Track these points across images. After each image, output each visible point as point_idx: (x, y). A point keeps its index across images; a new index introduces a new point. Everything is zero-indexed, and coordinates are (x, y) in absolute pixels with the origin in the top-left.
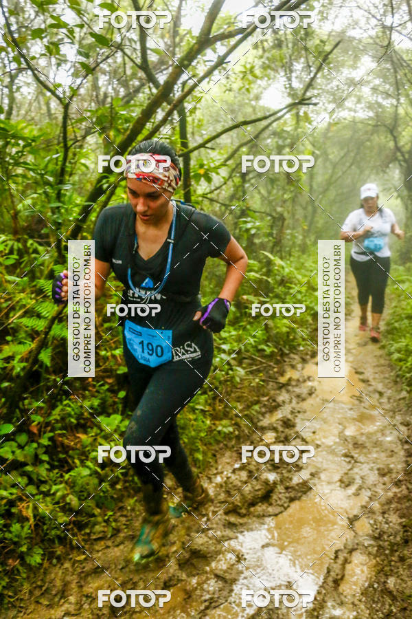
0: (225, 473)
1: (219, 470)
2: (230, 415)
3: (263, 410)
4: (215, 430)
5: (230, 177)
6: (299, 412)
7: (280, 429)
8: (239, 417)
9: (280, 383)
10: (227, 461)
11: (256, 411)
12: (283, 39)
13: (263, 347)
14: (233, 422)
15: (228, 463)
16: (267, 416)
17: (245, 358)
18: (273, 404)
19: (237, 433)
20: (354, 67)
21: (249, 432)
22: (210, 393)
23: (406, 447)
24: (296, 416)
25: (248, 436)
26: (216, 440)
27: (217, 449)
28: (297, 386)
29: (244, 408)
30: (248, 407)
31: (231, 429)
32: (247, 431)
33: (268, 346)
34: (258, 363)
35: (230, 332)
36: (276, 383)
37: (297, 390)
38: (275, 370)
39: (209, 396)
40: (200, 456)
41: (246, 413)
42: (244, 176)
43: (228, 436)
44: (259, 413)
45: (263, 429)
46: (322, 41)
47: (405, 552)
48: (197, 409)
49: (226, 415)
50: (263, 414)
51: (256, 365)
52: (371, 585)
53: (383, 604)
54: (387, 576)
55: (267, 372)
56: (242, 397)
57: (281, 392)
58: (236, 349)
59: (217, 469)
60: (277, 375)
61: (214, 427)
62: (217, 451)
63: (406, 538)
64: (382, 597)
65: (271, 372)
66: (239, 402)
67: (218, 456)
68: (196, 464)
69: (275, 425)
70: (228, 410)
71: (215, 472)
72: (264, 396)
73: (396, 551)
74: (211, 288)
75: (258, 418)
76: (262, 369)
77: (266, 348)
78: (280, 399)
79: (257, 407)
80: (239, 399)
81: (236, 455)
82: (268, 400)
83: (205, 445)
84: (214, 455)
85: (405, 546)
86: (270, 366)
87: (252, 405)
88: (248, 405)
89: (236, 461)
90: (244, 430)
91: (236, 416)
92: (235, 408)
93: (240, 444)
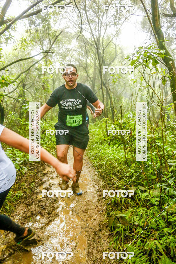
1: (18, 213)
2: (22, 188)
3: (37, 185)
4: (15, 195)
5: (18, 87)
6: (53, 185)
8: (26, 189)
9: (43, 173)
10: (21, 208)
11: (34, 186)
12: (38, 29)
14: (23, 191)
15: (22, 210)
17: (27, 164)
18: (41, 182)
19: (25, 196)
20: (69, 44)
21: (31, 195)
23: (98, 193)
24: (51, 186)
25: (30, 197)
26: (15, 200)
27: (16, 204)
28: (51, 174)
29: (27, 185)
31: (22, 194)
32: (29, 195)
34: (33, 165)
35: (20, 154)
36: (42, 173)
37: (51, 176)
38: (41, 168)
40: (8, 207)
41: (29, 187)
42: (24, 86)
43: (21, 197)
45: (37, 193)
46: (55, 31)
47: (100, 234)
49: (20, 189)
50: (37, 187)
51: (33, 167)
55: (38, 169)
56: (27, 180)
57: (44, 177)
58: (23, 160)
59: (16, 213)
60: (42, 170)
61: (14, 194)
62: (16, 205)
63: (100, 229)
65: (39, 169)
66: (25, 182)
67: (17, 207)
68: (6, 211)
70: (20, 186)
72: (36, 179)
73: (97, 235)
75: (34, 189)
76: (35, 168)
78: (44, 180)
79: (33, 184)
80: (25, 181)
81: (25, 206)
82: (39, 181)
83: (11, 202)
84: (15, 207)
85: (100, 232)
86: (39, 166)
87: (31, 183)
88: (29, 183)
89: (25, 208)
90: (28, 194)
91: (24, 188)
92: (24, 185)
93: (27, 201)
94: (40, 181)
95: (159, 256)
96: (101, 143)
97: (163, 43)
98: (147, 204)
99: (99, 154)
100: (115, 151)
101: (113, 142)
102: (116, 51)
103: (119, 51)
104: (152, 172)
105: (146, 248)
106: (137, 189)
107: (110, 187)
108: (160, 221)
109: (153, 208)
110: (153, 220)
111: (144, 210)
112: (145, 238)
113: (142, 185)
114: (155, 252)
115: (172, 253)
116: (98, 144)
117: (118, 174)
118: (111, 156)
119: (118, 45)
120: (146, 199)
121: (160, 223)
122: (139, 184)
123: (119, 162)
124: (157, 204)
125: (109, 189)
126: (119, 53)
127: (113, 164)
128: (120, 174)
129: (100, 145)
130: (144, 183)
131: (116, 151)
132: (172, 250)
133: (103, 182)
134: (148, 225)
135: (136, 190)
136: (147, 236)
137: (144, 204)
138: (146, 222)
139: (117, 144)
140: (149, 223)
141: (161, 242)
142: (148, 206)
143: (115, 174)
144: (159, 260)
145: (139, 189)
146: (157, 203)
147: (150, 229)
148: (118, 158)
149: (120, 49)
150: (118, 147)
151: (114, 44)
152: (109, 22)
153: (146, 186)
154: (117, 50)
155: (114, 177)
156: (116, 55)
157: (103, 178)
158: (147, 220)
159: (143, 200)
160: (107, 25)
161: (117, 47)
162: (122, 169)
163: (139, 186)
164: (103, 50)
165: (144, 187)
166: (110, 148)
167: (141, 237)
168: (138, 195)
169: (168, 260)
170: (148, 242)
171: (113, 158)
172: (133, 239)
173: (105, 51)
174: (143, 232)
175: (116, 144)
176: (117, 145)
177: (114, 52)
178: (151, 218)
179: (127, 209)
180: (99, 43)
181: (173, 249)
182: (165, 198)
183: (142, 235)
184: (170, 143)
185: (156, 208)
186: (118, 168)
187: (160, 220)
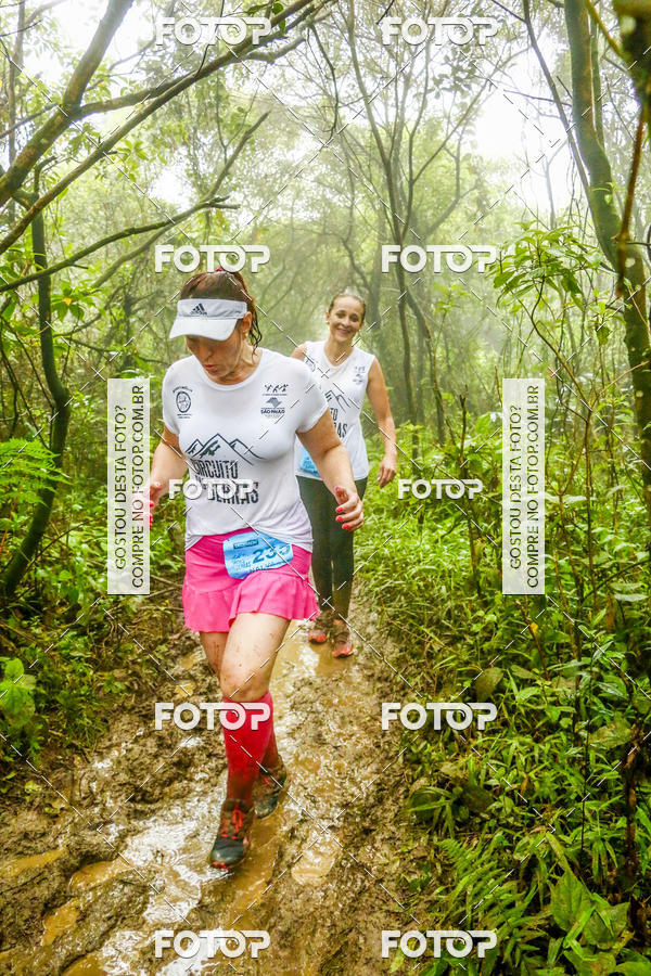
0: (124, 745)
1: (114, 741)
2: (124, 662)
3: (173, 652)
5: (107, 307)
7: (199, 676)
8: (139, 664)
10: (124, 728)
11: (163, 654)
12: (183, 102)
13: (168, 561)
14: (130, 672)
15: (127, 731)
16: (180, 660)
18: (188, 643)
21: (154, 684)
22: (91, 634)
27: (109, 711)
29: (143, 652)
30: (151, 649)
32: (150, 684)
33: (174, 560)
34: (161, 585)
39: (89, 637)
40: (83, 722)
41: (148, 657)
42: (128, 304)
44: (166, 657)
45: (175, 679)
46: (240, 110)
48: (74, 658)
49: (118, 663)
50: (174, 659)
51: (159, 589)
52: (338, 865)
53: (355, 881)
54: (357, 848)
55: (176, 599)
56: (141, 635)
59: (110, 740)
62: (109, 715)
63: (380, 797)
64: (353, 874)
67: (110, 723)
68: (78, 735)
69: (192, 673)
70: (120, 654)
71: (108, 744)
72: (172, 633)
74: (82, 479)
75: (166, 664)
76: (167, 594)
77: (172, 563)
79: (163, 648)
80: (136, 639)
81: (138, 719)
82: (180, 637)
84: (106, 721)
87: (156, 646)
88: (150, 647)
89: (138, 726)
90: (146, 682)
91: (134, 662)
92: (132, 652)
93: (141, 703)
94: (183, 638)
95: (554, 876)
96: (395, 514)
97: (607, 197)
98: (534, 724)
99: (386, 552)
100: (439, 544)
101: (438, 510)
102: (458, 179)
103: (468, 178)
104: (559, 622)
105: (516, 856)
106: (506, 676)
107: (419, 666)
108: (572, 780)
109: (554, 738)
110: (549, 776)
111: (522, 744)
112: (517, 829)
113: (525, 664)
114: (543, 866)
115: (595, 872)
116: (384, 515)
117: (446, 623)
118: (427, 560)
119: (468, 157)
120: (533, 711)
121: (570, 785)
122: (515, 659)
123: (453, 584)
124: (566, 726)
125: (415, 671)
126: (468, 187)
127: (433, 587)
128: (455, 622)
129: (391, 521)
130: (531, 658)
131: (446, 542)
132: (595, 863)
133: (397, 650)
134: (530, 791)
135: (502, 681)
136: (526, 822)
137: (526, 726)
138: (526, 781)
139: (450, 519)
140: (537, 784)
141: (568, 840)
142: (538, 730)
143: (438, 621)
144: (552, 886)
145: (513, 676)
146: (565, 722)
147: (537, 801)
148: (451, 567)
149: (473, 170)
150: (450, 530)
151: (452, 155)
152: (434, 79)
153: (534, 667)
154: (461, 176)
155: (432, 635)
156: (458, 196)
157: (396, 635)
158: (532, 774)
159: (522, 710)
160: (427, 91)
161: (464, 165)
162: (459, 608)
163: (514, 667)
164: (412, 182)
165: (530, 670)
166: (426, 532)
167: (507, 826)
168: (508, 694)
169: (579, 887)
170: (525, 840)
171: (434, 567)
172: (481, 830)
173: (417, 183)
174: (517, 810)
175: (447, 516)
176: (449, 523)
177: (449, 182)
178: (545, 768)
179: (471, 740)
180: (397, 155)
181: (600, 859)
182: (595, 708)
183: (511, 820)
184: (628, 524)
185: (564, 738)
186: (450, 604)
187: (571, 775)
